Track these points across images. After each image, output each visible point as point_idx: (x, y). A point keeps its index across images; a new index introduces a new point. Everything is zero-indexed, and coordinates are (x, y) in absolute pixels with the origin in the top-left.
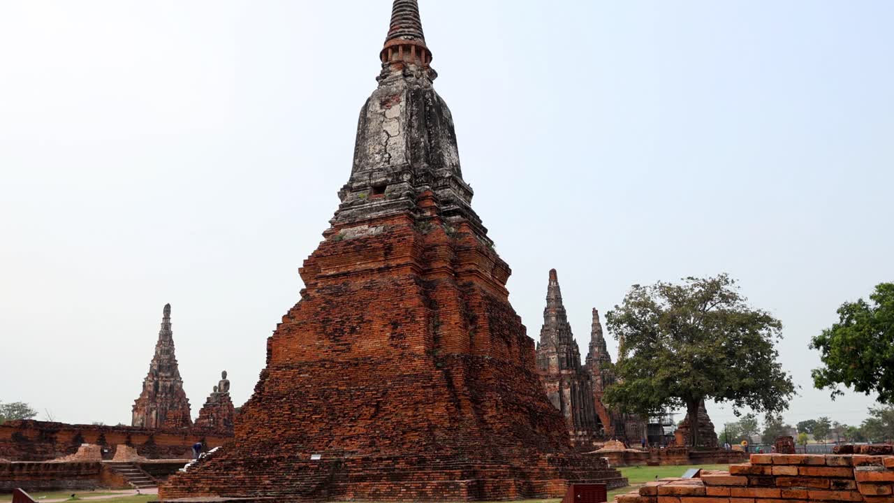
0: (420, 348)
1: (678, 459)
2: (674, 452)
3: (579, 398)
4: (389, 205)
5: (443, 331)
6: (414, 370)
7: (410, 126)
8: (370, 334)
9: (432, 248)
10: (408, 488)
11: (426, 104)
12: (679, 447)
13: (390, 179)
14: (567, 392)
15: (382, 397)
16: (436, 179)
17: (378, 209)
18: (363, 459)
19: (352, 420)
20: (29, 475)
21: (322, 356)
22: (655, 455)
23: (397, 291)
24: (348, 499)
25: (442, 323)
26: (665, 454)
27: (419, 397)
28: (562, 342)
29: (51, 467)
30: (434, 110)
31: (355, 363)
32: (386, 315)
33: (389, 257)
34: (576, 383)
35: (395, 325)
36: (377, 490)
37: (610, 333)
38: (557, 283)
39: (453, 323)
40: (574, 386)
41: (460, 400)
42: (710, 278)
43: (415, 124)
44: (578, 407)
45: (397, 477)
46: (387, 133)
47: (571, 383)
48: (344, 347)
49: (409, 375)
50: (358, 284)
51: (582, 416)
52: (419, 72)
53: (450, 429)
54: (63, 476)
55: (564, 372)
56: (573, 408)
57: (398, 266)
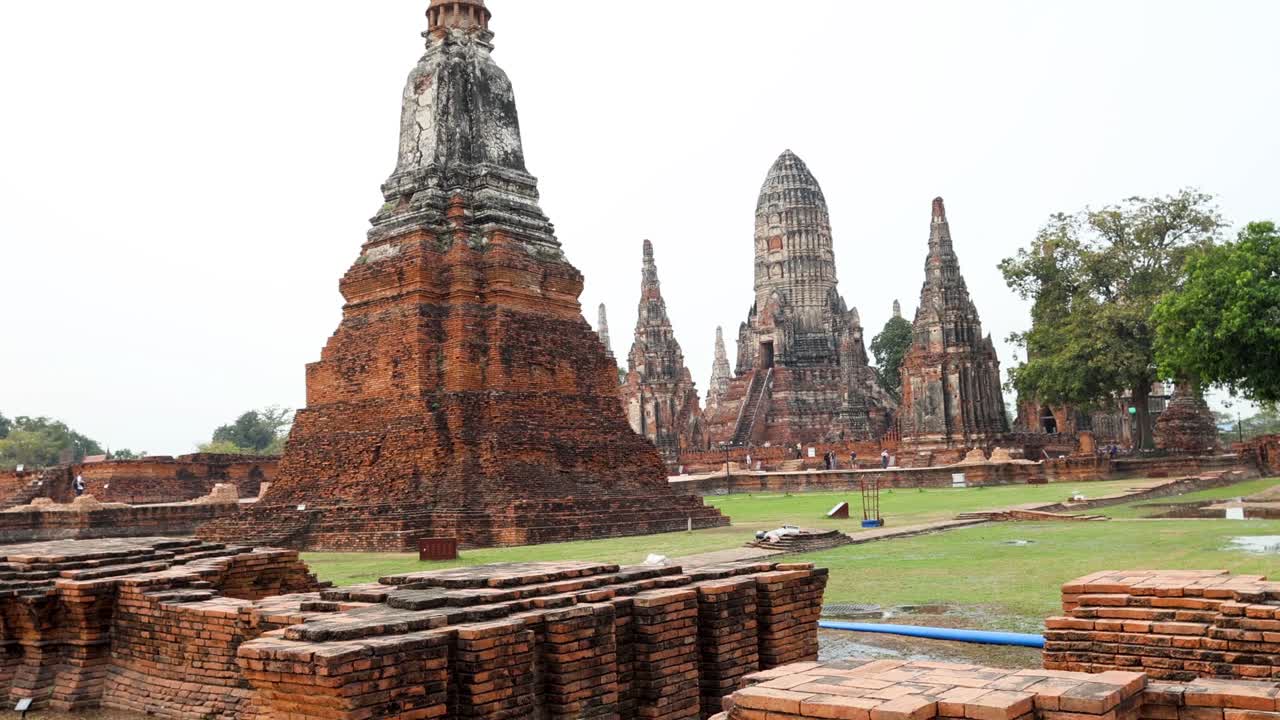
0: (416, 388)
1: (1083, 472)
2: (1076, 463)
3: (974, 385)
4: (412, 218)
5: (446, 367)
6: (410, 412)
7: (445, 112)
8: (376, 373)
9: (448, 268)
10: (360, 539)
11: (467, 81)
12: (1085, 456)
13: (416, 185)
14: (954, 379)
15: (381, 442)
16: (472, 179)
17: (400, 224)
18: (338, 509)
19: (355, 467)
20: (155, 519)
21: (340, 398)
22: (1049, 468)
23: (402, 323)
24: (318, 548)
25: (446, 357)
26: (1064, 465)
27: (410, 442)
28: (950, 306)
29: (179, 511)
30: (475, 88)
31: (363, 405)
32: (388, 352)
33: (403, 283)
34: (969, 365)
35: (396, 363)
36: (339, 540)
37: (1014, 290)
38: (943, 219)
39: (454, 357)
40: (965, 369)
41: (453, 444)
42: (1168, 196)
43: (452, 110)
44: (971, 399)
45: (356, 527)
46: (419, 125)
47: (961, 366)
48: (355, 388)
49: (406, 418)
50: (375, 314)
51: (979, 412)
52: (467, 37)
53: (435, 476)
54: (195, 520)
55: (951, 350)
56: (964, 401)
57: (408, 293)
